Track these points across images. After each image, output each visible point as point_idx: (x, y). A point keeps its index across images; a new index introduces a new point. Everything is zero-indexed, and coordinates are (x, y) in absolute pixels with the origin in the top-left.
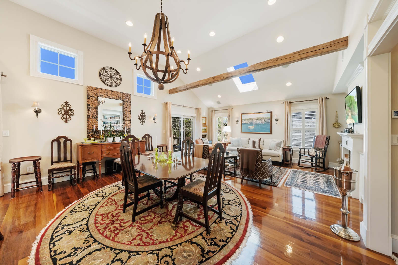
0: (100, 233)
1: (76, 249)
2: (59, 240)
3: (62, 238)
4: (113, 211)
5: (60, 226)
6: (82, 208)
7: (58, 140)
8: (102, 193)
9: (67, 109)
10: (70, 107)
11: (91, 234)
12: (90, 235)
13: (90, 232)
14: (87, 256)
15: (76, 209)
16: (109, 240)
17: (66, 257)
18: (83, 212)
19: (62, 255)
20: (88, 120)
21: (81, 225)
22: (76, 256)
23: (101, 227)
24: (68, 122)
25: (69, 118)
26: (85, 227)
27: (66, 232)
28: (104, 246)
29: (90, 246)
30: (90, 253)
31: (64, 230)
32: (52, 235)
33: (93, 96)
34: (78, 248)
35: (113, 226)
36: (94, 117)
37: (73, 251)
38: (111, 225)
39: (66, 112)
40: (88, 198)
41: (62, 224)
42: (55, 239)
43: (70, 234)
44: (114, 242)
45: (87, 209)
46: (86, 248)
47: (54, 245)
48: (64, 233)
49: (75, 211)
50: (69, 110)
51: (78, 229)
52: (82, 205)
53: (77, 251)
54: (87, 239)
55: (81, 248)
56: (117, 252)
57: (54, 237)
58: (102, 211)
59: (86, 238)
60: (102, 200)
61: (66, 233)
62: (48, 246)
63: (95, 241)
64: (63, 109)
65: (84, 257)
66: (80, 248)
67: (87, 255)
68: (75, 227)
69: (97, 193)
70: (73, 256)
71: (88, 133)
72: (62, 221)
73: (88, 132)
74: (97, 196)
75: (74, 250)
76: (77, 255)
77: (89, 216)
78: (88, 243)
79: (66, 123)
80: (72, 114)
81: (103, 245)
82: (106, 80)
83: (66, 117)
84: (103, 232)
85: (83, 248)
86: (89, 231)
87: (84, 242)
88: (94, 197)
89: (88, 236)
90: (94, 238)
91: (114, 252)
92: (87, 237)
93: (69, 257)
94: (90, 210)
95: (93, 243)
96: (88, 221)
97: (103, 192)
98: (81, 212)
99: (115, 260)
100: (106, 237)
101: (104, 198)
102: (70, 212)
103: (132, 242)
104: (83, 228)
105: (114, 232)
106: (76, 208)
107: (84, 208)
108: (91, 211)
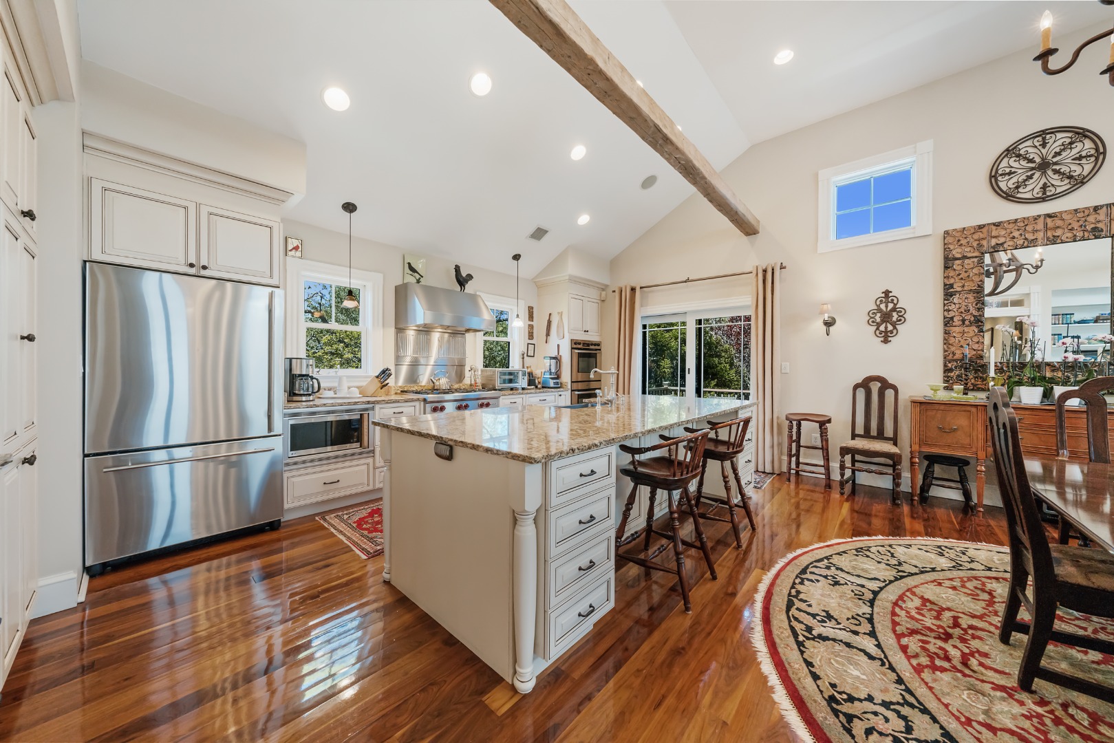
0: (894, 631)
1: (830, 617)
2: (812, 581)
3: (818, 581)
4: (963, 613)
5: (826, 561)
6: (885, 558)
7: (865, 384)
8: (961, 555)
9: (889, 309)
10: (895, 302)
11: (872, 615)
12: (868, 616)
13: (872, 611)
14: (840, 643)
15: (870, 551)
16: (907, 663)
17: (809, 614)
18: (883, 566)
19: (803, 606)
20: (946, 332)
21: (863, 586)
22: (823, 626)
23: (905, 624)
24: (890, 341)
25: (891, 332)
26: (870, 596)
27: (829, 577)
28: (885, 660)
29: (856, 633)
30: (848, 645)
31: (828, 573)
32: (807, 567)
33: (965, 257)
34: (832, 617)
35: (940, 643)
36: (967, 322)
37: (822, 615)
38: (935, 638)
39: (886, 317)
40: (910, 545)
41: (831, 561)
42: (808, 576)
43: (833, 585)
44: (916, 676)
45: (895, 565)
46: (847, 631)
47: (802, 583)
48: (826, 577)
49: (868, 553)
50: (894, 309)
51: (854, 588)
52: (889, 551)
53: (830, 621)
54: (859, 618)
55: (839, 623)
56: (908, 697)
57: (808, 571)
58: (930, 592)
59: (858, 615)
60: (949, 570)
61: (828, 579)
62: (794, 577)
63: (872, 634)
64: (879, 310)
65: (834, 640)
66: (836, 620)
67: (841, 641)
68: (849, 581)
69: (946, 547)
70: (819, 621)
71: (947, 370)
72: (834, 556)
73: (945, 365)
74: (940, 552)
75: (824, 614)
76: (825, 627)
77: (891, 582)
78: (856, 625)
79: (886, 343)
80: (902, 319)
81: (886, 657)
82: (1017, 187)
83: (886, 328)
84: (903, 635)
85: (842, 625)
86: (872, 606)
87: (850, 617)
88: (929, 550)
89: (864, 614)
90: (873, 627)
91: (902, 692)
92: (860, 614)
93: (812, 618)
94: (899, 571)
95: (865, 633)
96: (881, 589)
97: (964, 554)
98: (879, 562)
99: (892, 707)
100: (904, 649)
101: (958, 567)
102: (856, 550)
103: (974, 724)
104: (863, 593)
105: (932, 659)
106: (873, 549)
107: (889, 558)
108: (901, 574)
